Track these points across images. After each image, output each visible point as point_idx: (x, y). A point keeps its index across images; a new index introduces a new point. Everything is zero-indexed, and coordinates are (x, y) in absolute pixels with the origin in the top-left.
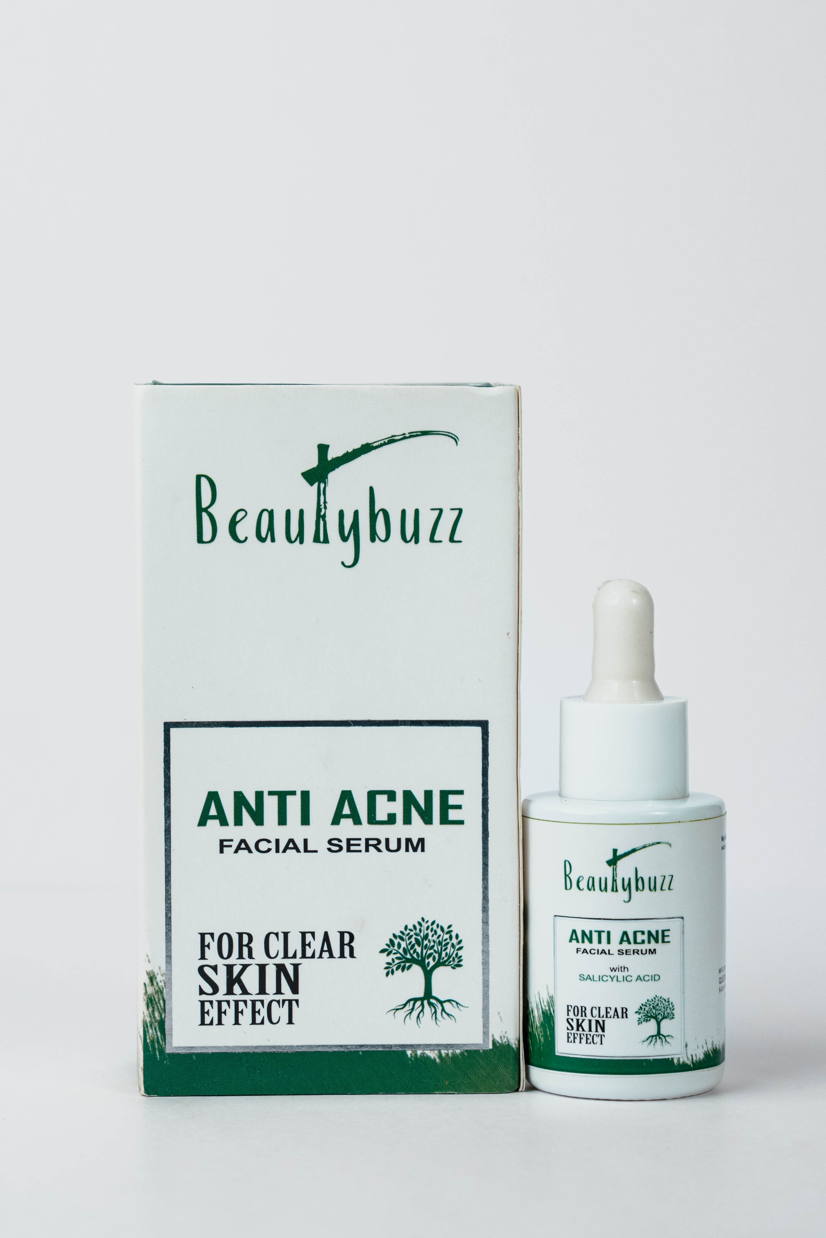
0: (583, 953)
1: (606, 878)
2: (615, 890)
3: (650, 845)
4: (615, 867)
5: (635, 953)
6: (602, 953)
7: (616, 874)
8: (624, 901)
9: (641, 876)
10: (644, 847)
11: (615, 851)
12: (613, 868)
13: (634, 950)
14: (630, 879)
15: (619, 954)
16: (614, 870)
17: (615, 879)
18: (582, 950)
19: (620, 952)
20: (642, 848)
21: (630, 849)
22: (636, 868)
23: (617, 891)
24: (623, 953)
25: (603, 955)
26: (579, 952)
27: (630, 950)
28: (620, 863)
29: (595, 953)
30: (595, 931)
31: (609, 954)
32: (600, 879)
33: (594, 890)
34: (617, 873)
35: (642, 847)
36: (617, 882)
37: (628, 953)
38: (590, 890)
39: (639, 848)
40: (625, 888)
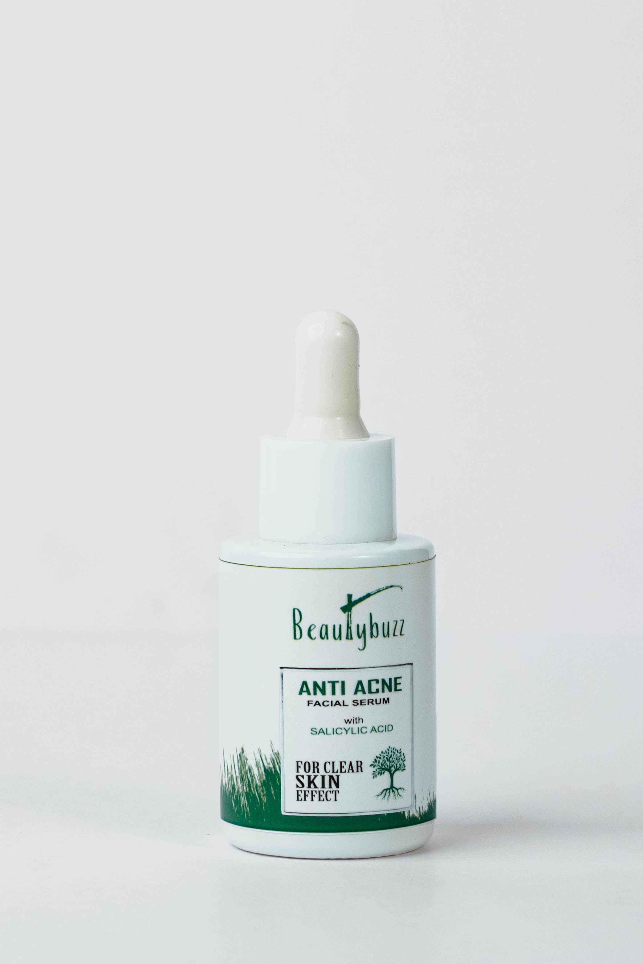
0: (315, 705)
1: (340, 626)
2: (349, 637)
3: (384, 589)
4: (349, 613)
5: (370, 704)
6: (336, 704)
7: (351, 621)
8: (359, 649)
9: (376, 622)
10: (379, 591)
11: (350, 597)
12: (348, 615)
13: (368, 700)
14: (364, 625)
15: (354, 705)
16: (349, 617)
17: (350, 626)
18: (314, 703)
19: (355, 703)
20: (376, 593)
21: (364, 594)
22: (371, 614)
23: (351, 638)
24: (358, 704)
25: (338, 706)
26: (310, 705)
27: (365, 700)
28: (355, 609)
29: (328, 705)
30: (329, 682)
31: (344, 705)
32: (334, 626)
33: (327, 638)
34: (352, 619)
35: (376, 591)
36: (352, 629)
37: (363, 704)
38: (322, 638)
39: (374, 593)
40: (360, 635)
